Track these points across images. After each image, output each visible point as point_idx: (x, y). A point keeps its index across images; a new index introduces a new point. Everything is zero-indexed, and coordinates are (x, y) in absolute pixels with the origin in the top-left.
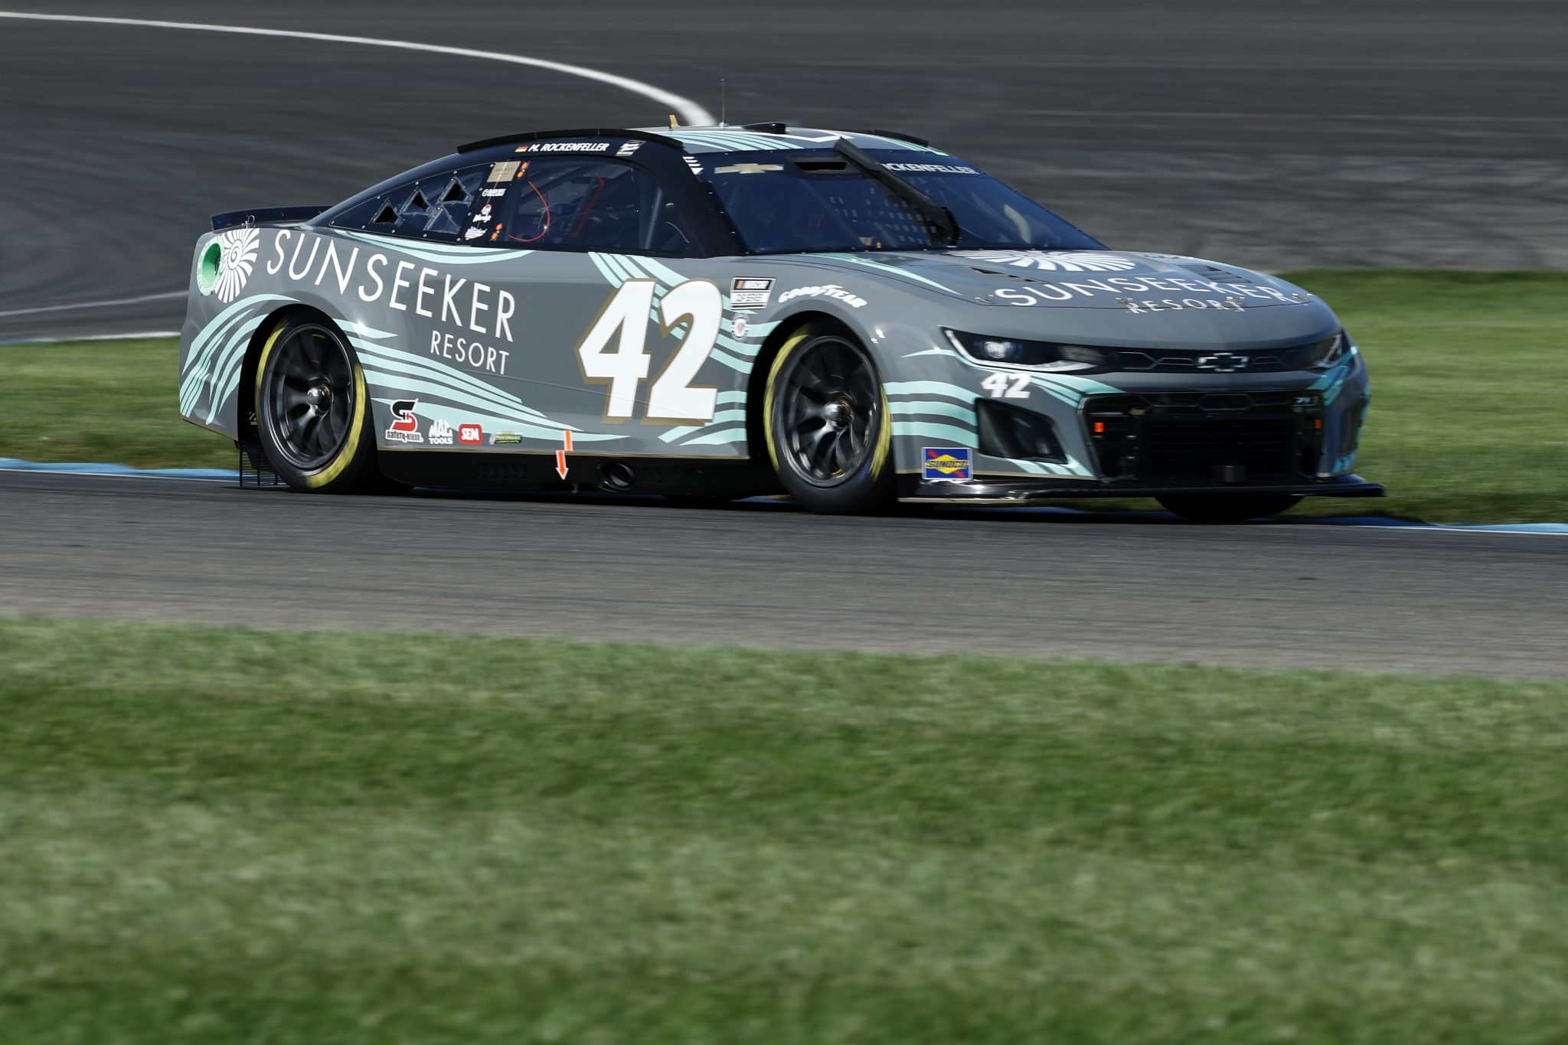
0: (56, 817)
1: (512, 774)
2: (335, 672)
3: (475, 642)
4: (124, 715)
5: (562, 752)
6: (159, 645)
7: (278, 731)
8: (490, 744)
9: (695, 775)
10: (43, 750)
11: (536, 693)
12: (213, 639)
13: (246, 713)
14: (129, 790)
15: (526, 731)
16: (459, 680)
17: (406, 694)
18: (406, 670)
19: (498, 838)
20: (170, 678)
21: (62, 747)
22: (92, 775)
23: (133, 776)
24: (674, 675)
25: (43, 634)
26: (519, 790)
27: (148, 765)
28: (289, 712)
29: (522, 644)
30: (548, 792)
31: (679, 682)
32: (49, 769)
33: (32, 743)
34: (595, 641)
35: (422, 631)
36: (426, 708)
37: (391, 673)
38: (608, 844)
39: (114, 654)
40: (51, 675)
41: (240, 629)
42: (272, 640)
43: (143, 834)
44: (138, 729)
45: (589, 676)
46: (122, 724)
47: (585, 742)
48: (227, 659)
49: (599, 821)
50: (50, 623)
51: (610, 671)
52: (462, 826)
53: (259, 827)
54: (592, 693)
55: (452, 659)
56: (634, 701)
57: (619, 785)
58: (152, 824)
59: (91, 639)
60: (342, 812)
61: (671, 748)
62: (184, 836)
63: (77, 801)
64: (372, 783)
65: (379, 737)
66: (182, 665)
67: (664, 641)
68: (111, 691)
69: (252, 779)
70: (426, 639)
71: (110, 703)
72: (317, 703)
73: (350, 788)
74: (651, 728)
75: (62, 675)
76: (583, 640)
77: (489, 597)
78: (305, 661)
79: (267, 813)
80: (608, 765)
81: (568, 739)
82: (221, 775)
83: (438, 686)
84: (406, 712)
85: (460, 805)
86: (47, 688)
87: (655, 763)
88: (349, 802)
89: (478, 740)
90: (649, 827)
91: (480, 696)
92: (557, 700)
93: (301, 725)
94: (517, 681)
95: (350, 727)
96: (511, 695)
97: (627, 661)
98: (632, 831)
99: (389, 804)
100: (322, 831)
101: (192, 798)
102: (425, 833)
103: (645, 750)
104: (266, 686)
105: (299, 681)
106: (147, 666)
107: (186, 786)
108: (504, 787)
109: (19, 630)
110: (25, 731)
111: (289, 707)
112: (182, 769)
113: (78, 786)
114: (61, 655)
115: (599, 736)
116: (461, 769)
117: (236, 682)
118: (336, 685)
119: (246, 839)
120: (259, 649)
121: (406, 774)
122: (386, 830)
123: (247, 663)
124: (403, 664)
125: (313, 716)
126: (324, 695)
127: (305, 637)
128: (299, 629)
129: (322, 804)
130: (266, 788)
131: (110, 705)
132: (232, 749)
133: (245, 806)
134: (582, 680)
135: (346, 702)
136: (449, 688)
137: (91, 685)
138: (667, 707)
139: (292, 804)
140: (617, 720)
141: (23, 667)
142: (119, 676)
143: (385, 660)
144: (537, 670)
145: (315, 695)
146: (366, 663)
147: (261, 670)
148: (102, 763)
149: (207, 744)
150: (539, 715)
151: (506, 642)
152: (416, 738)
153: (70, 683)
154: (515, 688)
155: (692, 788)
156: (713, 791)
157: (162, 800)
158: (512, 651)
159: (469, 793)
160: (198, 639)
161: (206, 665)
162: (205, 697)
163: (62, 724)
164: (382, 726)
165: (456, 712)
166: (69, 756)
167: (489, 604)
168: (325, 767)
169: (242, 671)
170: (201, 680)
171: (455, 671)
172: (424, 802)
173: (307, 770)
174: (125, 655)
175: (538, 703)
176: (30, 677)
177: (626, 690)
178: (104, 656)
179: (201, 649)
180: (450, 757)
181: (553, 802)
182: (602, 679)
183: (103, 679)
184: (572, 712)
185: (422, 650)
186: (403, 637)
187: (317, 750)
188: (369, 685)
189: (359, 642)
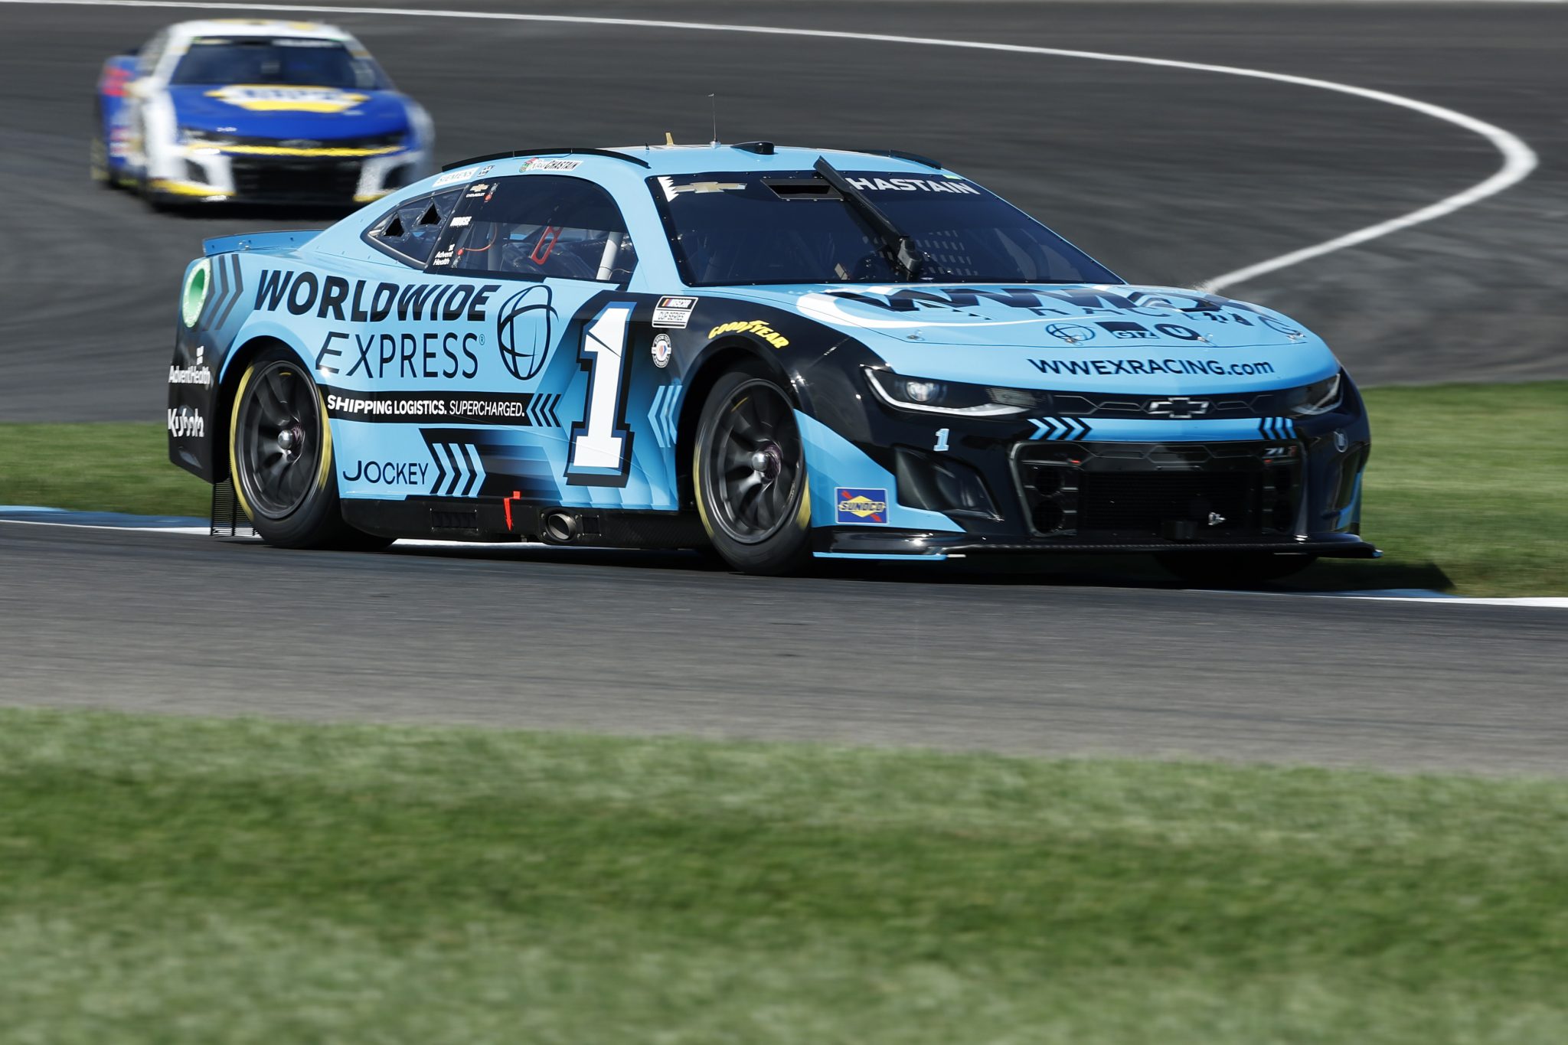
0: (774, 978)
1: (1309, 930)
2: (1098, 808)
3: (1263, 773)
4: (848, 856)
5: (1367, 904)
6: (891, 773)
7: (1033, 877)
8: (1284, 893)
9: (1527, 931)
10: (757, 898)
11: (1336, 834)
12: (958, 768)
13: (995, 855)
14: (859, 946)
15: (1325, 879)
16: (1246, 818)
17: (1182, 835)
18: (1183, 806)
19: (1296, 1005)
20: (905, 813)
21: (780, 894)
22: (815, 929)
23: (865, 930)
24: (1497, 814)
25: (755, 760)
26: (1318, 949)
27: (881, 917)
28: (1046, 855)
29: (1320, 775)
30: (1351, 952)
31: (1504, 821)
32: (765, 921)
33: (743, 890)
34: (1405, 773)
35: (1199, 759)
36: (1205, 850)
37: (1163, 810)
38: (1423, 1014)
39: (840, 785)
40: (764, 810)
41: (984, 755)
42: (1023, 769)
43: (875, 999)
44: (866, 874)
45: (1398, 814)
46: (849, 867)
47: (1394, 893)
48: (972, 790)
49: (1412, 986)
50: (762, 747)
51: (1422, 807)
52: (1252, 991)
53: (1014, 989)
54: (1402, 834)
55: (1237, 792)
56: (1453, 844)
57: (1436, 944)
58: (888, 986)
59: (811, 767)
60: (1112, 973)
61: (1498, 900)
62: (925, 1002)
63: (801, 959)
64: (1148, 939)
65: (1152, 885)
66: (918, 797)
67: (1486, 773)
68: (836, 828)
69: (1005, 934)
70: (1205, 769)
71: (836, 843)
72: (1078, 844)
73: (1120, 945)
74: (1474, 875)
75: (777, 809)
76: (1391, 771)
77: (1277, 718)
78: (1064, 794)
79: (1021, 975)
80: (1422, 919)
81: (1375, 889)
82: (966, 929)
83: (1222, 824)
84: (1183, 854)
85: (1251, 967)
86: (759, 826)
87: (1479, 918)
88: (1119, 961)
89: (1269, 889)
90: (1472, 994)
91: (1270, 837)
92: (1361, 842)
93: (1059, 870)
94: (1313, 820)
95: (1117, 873)
96: (1307, 836)
97: (1441, 796)
98: (1453, 998)
99: (1166, 963)
100: (1086, 996)
101: (934, 956)
102: (1211, 999)
103: (1467, 902)
104: (1019, 824)
105: (1058, 818)
106: (878, 799)
107: (926, 942)
108: (1299, 946)
109: (727, 755)
110: (736, 874)
111: (1045, 849)
112: (921, 922)
113: (798, 942)
114: (775, 786)
115: (1411, 886)
116: (1251, 923)
117: (981, 819)
118: (1100, 823)
119: (1000, 1006)
120: (1010, 780)
121: (1185, 929)
122: (1165, 995)
123: (994, 797)
124: (1178, 798)
125: (1074, 859)
126: (1084, 834)
127: (1064, 766)
128: (1053, 756)
129: (1086, 963)
130: (1021, 945)
131: (837, 845)
132: (980, 898)
133: (996, 967)
134: (1391, 818)
135: (1112, 843)
136: (1233, 827)
137: (813, 821)
138: (1491, 851)
139: (1051, 965)
140: (1433, 865)
141: (732, 800)
142: (846, 810)
143: (1159, 793)
144: (1336, 806)
145: (1074, 835)
146: (1136, 797)
147: (1012, 805)
148: (827, 914)
149: (948, 893)
150: (1339, 860)
151: (1298, 773)
152: (1196, 885)
153: (786, 819)
154: (1311, 827)
155: (1524, 947)
156: (1546, 950)
157: (897, 959)
158: (1306, 784)
159: (1260, 951)
160: (937, 768)
161: (947, 799)
162: (948, 836)
163: (780, 867)
164: (1154, 871)
165: (1244, 856)
166: (786, 905)
167: (1277, 726)
168: (1092, 920)
169: (990, 805)
170: (940, 816)
171: (1241, 807)
172: (1207, 963)
173: (1068, 923)
174: (852, 786)
175: (1338, 845)
176: (741, 812)
177: (1441, 830)
178: (826, 787)
179: (942, 779)
180: (1235, 909)
181: (1358, 963)
182: (1413, 817)
183: (826, 814)
184: (1379, 856)
185: (1201, 782)
186: (1177, 765)
187: (1079, 902)
188: (1139, 823)
189: (1124, 770)
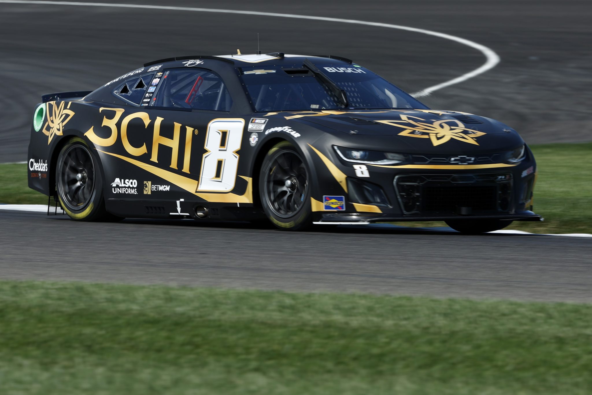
0: (195, 379)
1: (404, 359)
2: (322, 312)
3: (387, 298)
5: (427, 349)
6: (241, 299)
7: (296, 339)
8: (394, 345)
9: (489, 359)
10: (188, 348)
11: (415, 322)
12: (267, 297)
13: (281, 331)
14: (227, 366)
15: (410, 339)
16: (380, 316)
17: (355, 322)
18: (355, 311)
19: (398, 388)
20: (247, 314)
21: (197, 346)
22: (211, 359)
23: (230, 360)
24: (478, 313)
25: (189, 294)
26: (407, 366)
27: (237, 355)
28: (302, 330)
29: (409, 299)
30: (420, 367)
31: (481, 316)
32: (192, 356)
33: (183, 345)
34: (443, 298)
35: (363, 293)
36: (364, 328)
37: (349, 312)
38: (448, 391)
39: (222, 303)
40: (192, 313)
41: (278, 292)
42: (293, 297)
43: (234, 386)
44: (232, 338)
45: (440, 314)
46: (224, 336)
47: (438, 344)
48: (273, 305)
49: (444, 380)
50: (192, 289)
51: (449, 311)
52: (381, 383)
53: (288, 383)
54: (441, 322)
55: (377, 306)
56: (461, 326)
57: (454, 364)
58: (239, 381)
59: (210, 297)
60: (326, 376)
61: (478, 347)
62: (253, 387)
63: (204, 371)
64: (340, 363)
65: (342, 342)
66: (252, 308)
67: (474, 298)
68: (219, 320)
69: (285, 361)
70: (365, 297)
71: (219, 326)
72: (315, 326)
73: (330, 365)
74: (468, 338)
75: (197, 313)
76: (437, 297)
77: (393, 277)
78: (309, 307)
79: (291, 377)
80: (448, 355)
81: (430, 343)
82: (270, 359)
83: (371, 318)
84: (355, 330)
85: (380, 373)
86: (190, 319)
87: (470, 354)
88: (329, 371)
89: (388, 343)
90: (467, 383)
91: (389, 323)
92: (425, 325)
93: (307, 336)
94: (406, 316)
95: (329, 337)
96: (404, 323)
97: (457, 307)
98: (459, 385)
99: (347, 372)
100: (316, 385)
101: (257, 370)
102: (364, 386)
103: (466, 348)
104: (291, 318)
105: (306, 316)
106: (236, 309)
107: (254, 364)
108: (400, 365)
109: (177, 292)
110: (180, 339)
111: (302, 327)
112: (252, 356)
113: (204, 364)
114: (196, 304)
115: (444, 342)
116: (381, 356)
117: (277, 316)
118: (323, 318)
119: (282, 389)
120: (288, 301)
121: (355, 359)
122: (346, 384)
123: (282, 308)
124: (354, 308)
125: (312, 332)
126: (317, 322)
127: (309, 296)
128: (306, 292)
129: (316, 372)
130: (291, 365)
131: (219, 327)
132: (276, 347)
133: (281, 373)
134: (437, 315)
135: (328, 325)
136: (375, 319)
137: (211, 318)
138: (476, 328)
139: (302, 373)
140: (453, 334)
141: (179, 310)
142: (223, 313)
143: (346, 306)
144: (415, 311)
145: (313, 322)
146: (337, 308)
147: (289, 311)
148: (216, 354)
149: (263, 345)
150: (416, 332)
151: (400, 298)
152: (360, 342)
153: (201, 317)
154: (406, 319)
155: (487, 365)
156: (496, 366)
157: (243, 371)
158: (404, 302)
159: (384, 367)
160: (260, 297)
161: (263, 309)
162: (263, 323)
163: (197, 336)
164: (343, 336)
165: (378, 331)
166: (199, 350)
167: (393, 280)
168: (319, 356)
169: (280, 311)
170: (261, 315)
171: (378, 311)
172: (363, 372)
173: (310, 357)
174: (226, 304)
175: (416, 326)
176: (183, 314)
177: (456, 320)
178: (216, 305)
179: (261, 301)
180: (375, 351)
181: (423, 372)
182: (446, 315)
183: (216, 315)
184: (432, 330)
185: (363, 302)
186: (353, 295)
187: (315, 348)
188: (338, 318)
189: (334, 298)
